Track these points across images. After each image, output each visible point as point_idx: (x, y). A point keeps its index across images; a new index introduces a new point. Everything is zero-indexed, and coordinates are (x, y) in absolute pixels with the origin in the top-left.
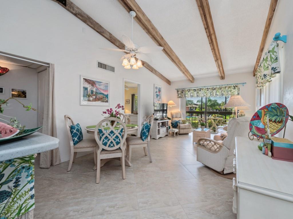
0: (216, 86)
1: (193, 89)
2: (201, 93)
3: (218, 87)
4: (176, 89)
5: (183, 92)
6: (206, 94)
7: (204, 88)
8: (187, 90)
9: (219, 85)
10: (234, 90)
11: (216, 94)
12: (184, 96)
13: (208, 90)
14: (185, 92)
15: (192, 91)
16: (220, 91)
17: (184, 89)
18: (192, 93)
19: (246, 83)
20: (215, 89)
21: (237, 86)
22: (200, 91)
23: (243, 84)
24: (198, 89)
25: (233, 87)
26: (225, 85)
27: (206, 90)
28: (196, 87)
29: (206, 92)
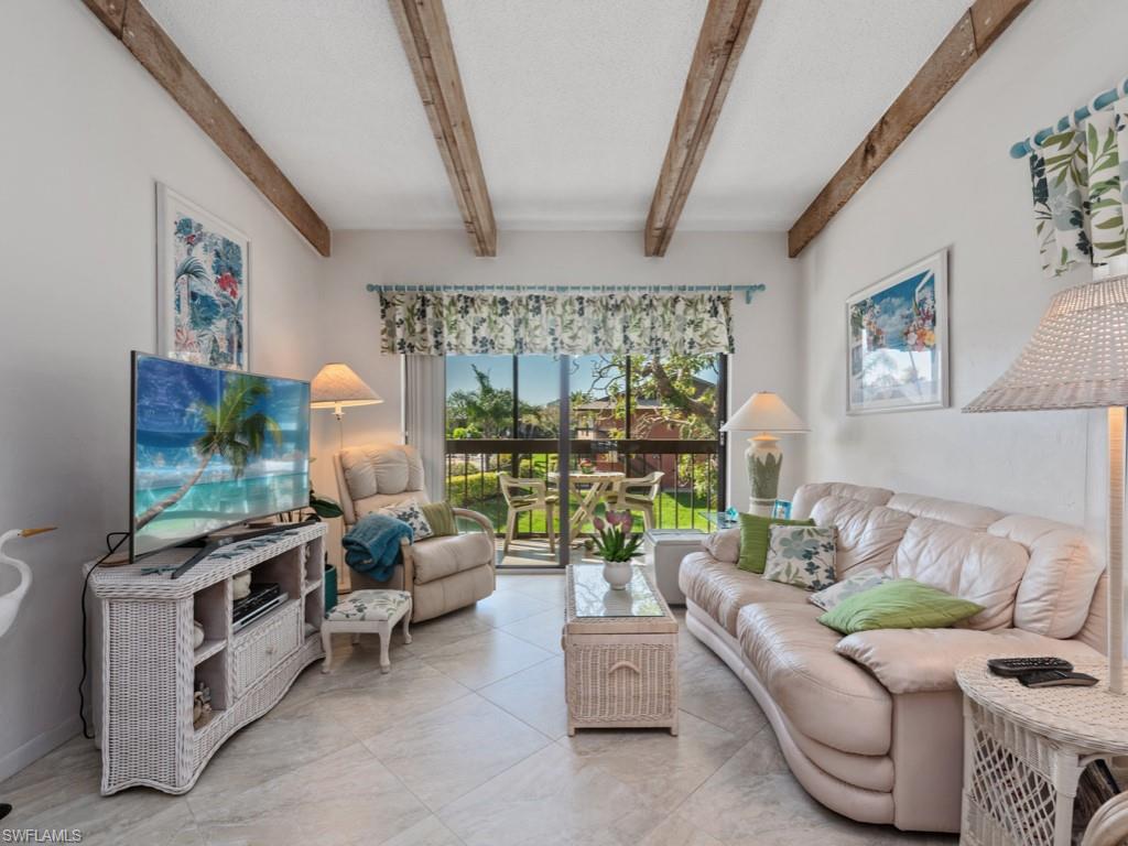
0: (627, 289)
1: (489, 294)
2: (543, 328)
3: (636, 295)
4: (371, 288)
5: (423, 313)
6: (570, 334)
7: (562, 297)
8: (453, 303)
9: (641, 288)
10: (713, 322)
11: (626, 339)
12: (431, 340)
13: (581, 312)
14: (439, 314)
15: (485, 311)
16: (647, 323)
17: (430, 289)
18: (484, 320)
19: (762, 287)
20: (617, 307)
21: (726, 302)
22: (537, 310)
23: (749, 291)
24: (524, 302)
25: (709, 306)
26: (670, 288)
27: (568, 308)
28: (512, 288)
29: (572, 321)
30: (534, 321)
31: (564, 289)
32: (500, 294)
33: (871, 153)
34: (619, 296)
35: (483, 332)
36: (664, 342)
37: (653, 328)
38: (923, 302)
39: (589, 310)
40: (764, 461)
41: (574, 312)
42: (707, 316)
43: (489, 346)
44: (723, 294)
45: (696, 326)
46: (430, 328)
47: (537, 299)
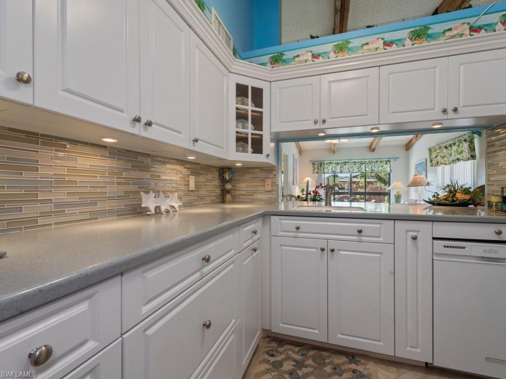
0: (366, 159)
1: (335, 161)
3: (368, 161)
4: (310, 161)
5: (321, 166)
7: (351, 161)
8: (327, 164)
9: (369, 159)
10: (386, 166)
11: (365, 170)
12: (322, 171)
13: (355, 165)
14: (324, 166)
15: (334, 165)
16: (370, 166)
17: (322, 161)
19: (398, 158)
20: (363, 163)
21: (389, 161)
22: (345, 164)
23: (395, 159)
24: (342, 163)
25: (385, 162)
26: (376, 159)
27: (352, 164)
28: (340, 160)
29: (353, 166)
30: (344, 167)
31: (351, 160)
32: (337, 162)
34: (364, 161)
35: (334, 169)
37: (372, 167)
39: (357, 164)
40: (397, 195)
45: (382, 167)
46: (322, 169)
47: (345, 162)
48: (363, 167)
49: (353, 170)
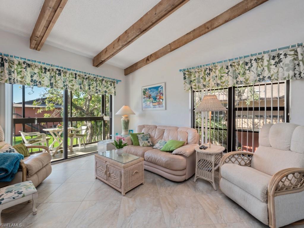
0: (89, 74)
1: (39, 65)
2: (60, 81)
6: (71, 84)
8: (19, 64)
9: (93, 75)
13: (76, 78)
14: (11, 67)
15: (36, 70)
18: (35, 74)
19: (120, 81)
21: (114, 83)
22: (60, 74)
23: (118, 81)
24: (55, 70)
25: (110, 83)
26: (101, 76)
27: (70, 76)
28: (49, 65)
29: (72, 80)
30: (58, 77)
31: (69, 69)
32: (44, 66)
33: (148, 60)
34: (88, 75)
35: (36, 78)
36: (99, 90)
37: (96, 86)
38: (160, 91)
39: (78, 78)
40: (127, 121)
41: (73, 77)
42: (110, 86)
43: (38, 83)
44: (113, 81)
45: (108, 88)
46: (6, 72)
47: (59, 71)
48: (86, 83)
49: (73, 85)
